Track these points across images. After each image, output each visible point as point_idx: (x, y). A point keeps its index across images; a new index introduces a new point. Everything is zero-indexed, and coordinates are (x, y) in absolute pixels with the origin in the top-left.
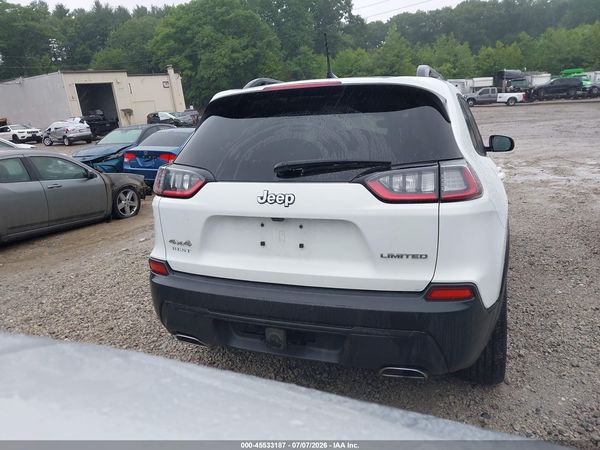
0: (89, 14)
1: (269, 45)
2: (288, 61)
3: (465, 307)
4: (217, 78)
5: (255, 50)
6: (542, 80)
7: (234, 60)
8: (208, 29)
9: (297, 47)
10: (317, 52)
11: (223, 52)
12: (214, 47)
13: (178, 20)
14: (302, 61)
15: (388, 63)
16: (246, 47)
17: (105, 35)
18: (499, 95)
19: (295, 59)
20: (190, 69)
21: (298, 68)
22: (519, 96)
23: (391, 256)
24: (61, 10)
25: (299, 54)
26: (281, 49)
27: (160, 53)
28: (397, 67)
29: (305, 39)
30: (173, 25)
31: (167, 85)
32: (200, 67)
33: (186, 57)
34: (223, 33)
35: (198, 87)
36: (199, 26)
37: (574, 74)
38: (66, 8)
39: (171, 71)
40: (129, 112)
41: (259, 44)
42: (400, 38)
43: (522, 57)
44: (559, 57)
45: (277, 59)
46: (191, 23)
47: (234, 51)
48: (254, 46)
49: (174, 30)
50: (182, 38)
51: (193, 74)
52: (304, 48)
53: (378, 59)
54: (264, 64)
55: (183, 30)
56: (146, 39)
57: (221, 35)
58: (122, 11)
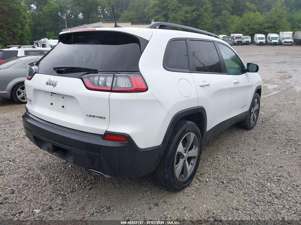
1: (206, 10)
2: (215, 19)
3: (121, 145)
5: (198, 12)
7: (186, 17)
9: (221, 11)
10: (232, 14)
11: (181, 14)
12: (177, 11)
14: (223, 19)
15: (273, 21)
16: (193, 11)
17: (127, 5)
19: (219, 18)
21: (220, 23)
23: (90, 116)
25: (221, 15)
26: (212, 12)
27: (150, 13)
28: (278, 23)
29: (227, 7)
33: (163, 16)
34: (183, 3)
41: (201, 9)
42: (282, 6)
45: (209, 18)
47: (187, 13)
48: (198, 10)
49: (159, 2)
50: (162, 6)
52: (224, 12)
53: (267, 18)
54: (202, 20)
55: (163, 2)
56: (145, 6)
57: (181, 4)
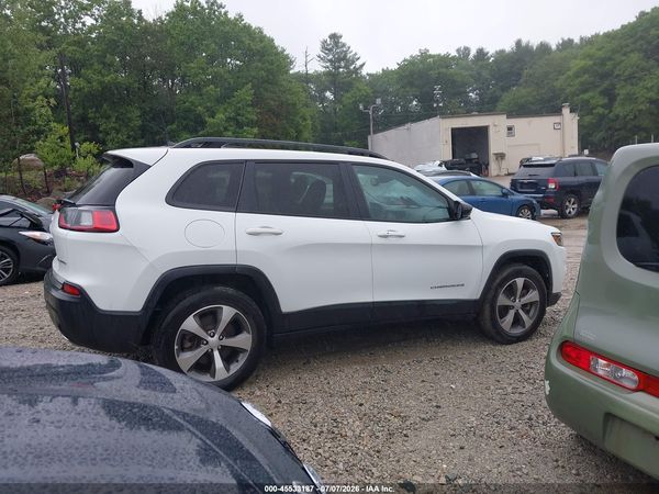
0: (509, 54)
4: (635, 117)
8: (635, 57)
11: (650, 85)
12: (640, 79)
13: (600, 50)
17: (519, 75)
20: (602, 106)
24: (481, 54)
30: (590, 56)
31: (558, 127)
32: (616, 104)
33: (601, 92)
35: (610, 128)
36: (625, 55)
38: (486, 51)
39: (566, 111)
40: (501, 156)
46: (614, 51)
49: (591, 63)
50: (601, 71)
51: (607, 112)
55: (603, 62)
56: (560, 73)
57: (652, 62)
58: (544, 48)
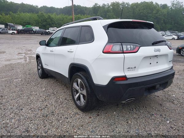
6: (20, 27)
18: (9, 31)
22: (15, 32)
37: (29, 27)
43: (12, 20)
44: (23, 21)
